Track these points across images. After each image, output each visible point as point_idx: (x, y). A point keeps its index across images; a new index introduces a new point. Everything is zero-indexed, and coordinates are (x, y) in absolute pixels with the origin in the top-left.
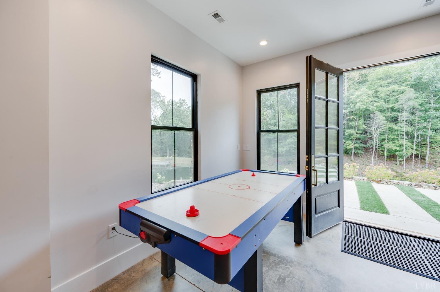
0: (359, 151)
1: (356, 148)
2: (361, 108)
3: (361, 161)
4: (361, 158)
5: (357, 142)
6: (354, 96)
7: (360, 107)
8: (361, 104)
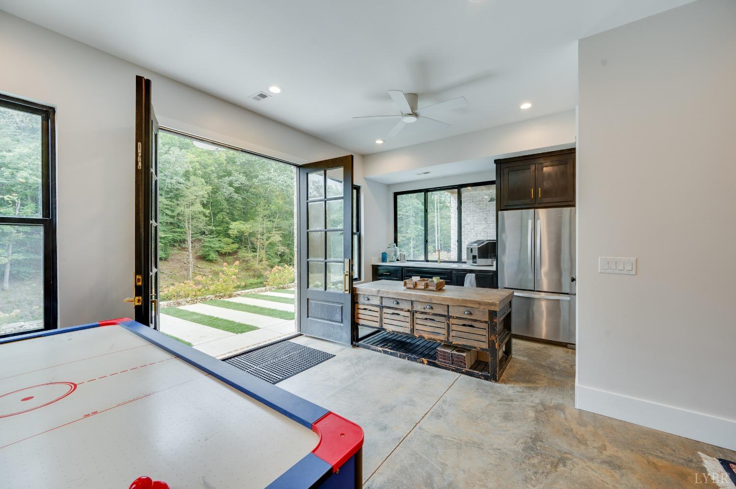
0: (22, 269)
1: (14, 263)
2: (31, 181)
3: (28, 288)
4: (27, 282)
5: (19, 250)
6: (11, 154)
7: (26, 178)
8: (30, 174)
